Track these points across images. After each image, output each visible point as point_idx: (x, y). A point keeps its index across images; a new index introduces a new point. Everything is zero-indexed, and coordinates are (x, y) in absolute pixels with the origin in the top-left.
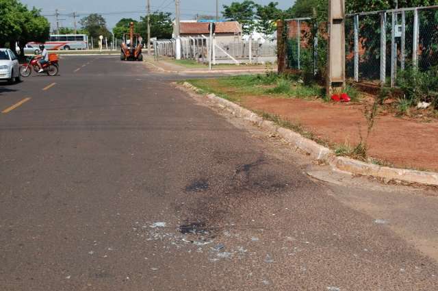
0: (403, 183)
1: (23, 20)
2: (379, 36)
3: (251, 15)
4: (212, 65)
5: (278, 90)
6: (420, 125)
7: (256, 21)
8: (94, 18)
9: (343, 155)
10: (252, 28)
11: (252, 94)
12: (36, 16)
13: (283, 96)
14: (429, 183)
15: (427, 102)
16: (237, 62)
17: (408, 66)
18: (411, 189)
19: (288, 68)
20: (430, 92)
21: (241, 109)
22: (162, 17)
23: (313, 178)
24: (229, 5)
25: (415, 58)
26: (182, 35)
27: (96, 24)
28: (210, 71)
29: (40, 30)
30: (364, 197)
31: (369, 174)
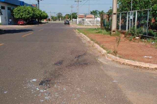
0: (127, 64)
1: (40, 13)
2: (126, 18)
3: (97, 13)
4: (85, 25)
5: (99, 32)
6: (136, 44)
7: (98, 15)
8: (60, 14)
9: (109, 54)
10: (97, 17)
11: (92, 33)
12: (44, 13)
13: (100, 34)
14: (135, 65)
15: (138, 37)
16: (92, 25)
17: (134, 27)
18: (129, 67)
19: (103, 26)
20: (139, 34)
21: (87, 37)
22: (75, 14)
23: (99, 61)
24: (92, 11)
25: (136, 25)
26: (79, 18)
27: (60, 15)
28: (84, 27)
29: (45, 16)
30: (113, 69)
31: (117, 60)
